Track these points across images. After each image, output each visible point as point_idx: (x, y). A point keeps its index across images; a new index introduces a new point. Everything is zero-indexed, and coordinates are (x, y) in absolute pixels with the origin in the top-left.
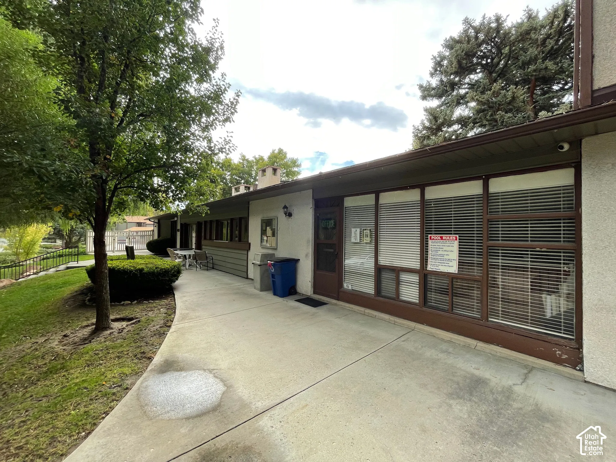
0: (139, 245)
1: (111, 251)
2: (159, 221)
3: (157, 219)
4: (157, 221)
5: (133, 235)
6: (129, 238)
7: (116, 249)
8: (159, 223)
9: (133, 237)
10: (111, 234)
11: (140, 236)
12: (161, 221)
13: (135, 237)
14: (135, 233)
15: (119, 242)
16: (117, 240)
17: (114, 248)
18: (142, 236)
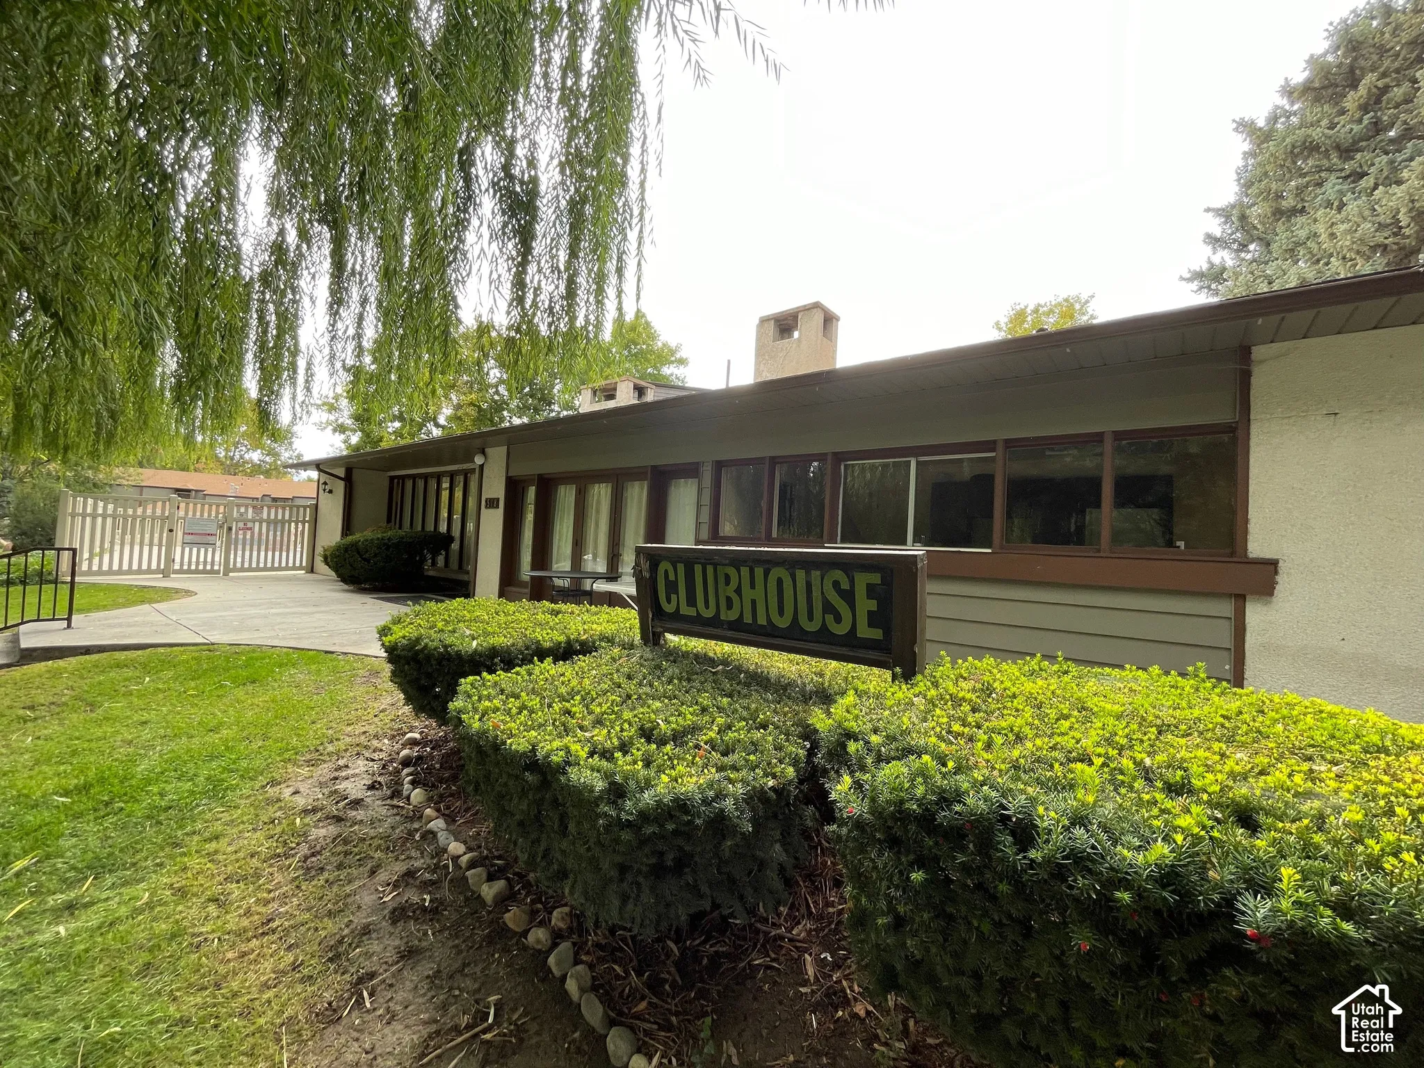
0: (262, 554)
1: (158, 571)
2: (349, 471)
3: (340, 466)
4: (341, 472)
5: (242, 518)
6: (230, 529)
7: (177, 567)
8: (348, 479)
9: (241, 525)
10: (159, 512)
11: (269, 522)
12: (356, 475)
13: (250, 525)
14: (250, 510)
15: (188, 538)
16: (180, 534)
17: (170, 560)
18: (276, 522)
